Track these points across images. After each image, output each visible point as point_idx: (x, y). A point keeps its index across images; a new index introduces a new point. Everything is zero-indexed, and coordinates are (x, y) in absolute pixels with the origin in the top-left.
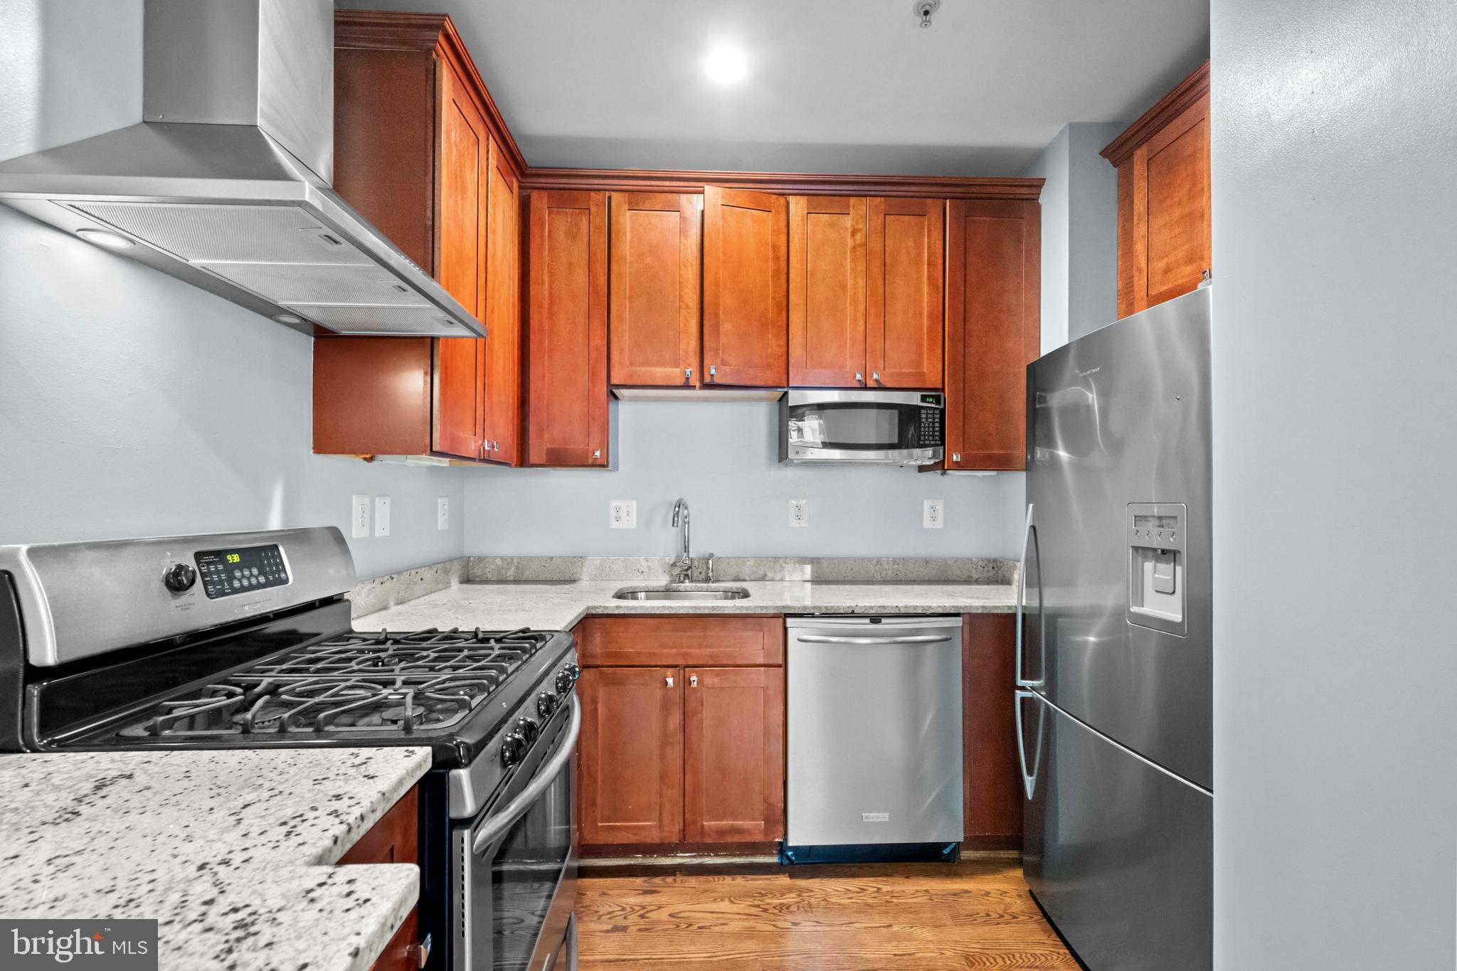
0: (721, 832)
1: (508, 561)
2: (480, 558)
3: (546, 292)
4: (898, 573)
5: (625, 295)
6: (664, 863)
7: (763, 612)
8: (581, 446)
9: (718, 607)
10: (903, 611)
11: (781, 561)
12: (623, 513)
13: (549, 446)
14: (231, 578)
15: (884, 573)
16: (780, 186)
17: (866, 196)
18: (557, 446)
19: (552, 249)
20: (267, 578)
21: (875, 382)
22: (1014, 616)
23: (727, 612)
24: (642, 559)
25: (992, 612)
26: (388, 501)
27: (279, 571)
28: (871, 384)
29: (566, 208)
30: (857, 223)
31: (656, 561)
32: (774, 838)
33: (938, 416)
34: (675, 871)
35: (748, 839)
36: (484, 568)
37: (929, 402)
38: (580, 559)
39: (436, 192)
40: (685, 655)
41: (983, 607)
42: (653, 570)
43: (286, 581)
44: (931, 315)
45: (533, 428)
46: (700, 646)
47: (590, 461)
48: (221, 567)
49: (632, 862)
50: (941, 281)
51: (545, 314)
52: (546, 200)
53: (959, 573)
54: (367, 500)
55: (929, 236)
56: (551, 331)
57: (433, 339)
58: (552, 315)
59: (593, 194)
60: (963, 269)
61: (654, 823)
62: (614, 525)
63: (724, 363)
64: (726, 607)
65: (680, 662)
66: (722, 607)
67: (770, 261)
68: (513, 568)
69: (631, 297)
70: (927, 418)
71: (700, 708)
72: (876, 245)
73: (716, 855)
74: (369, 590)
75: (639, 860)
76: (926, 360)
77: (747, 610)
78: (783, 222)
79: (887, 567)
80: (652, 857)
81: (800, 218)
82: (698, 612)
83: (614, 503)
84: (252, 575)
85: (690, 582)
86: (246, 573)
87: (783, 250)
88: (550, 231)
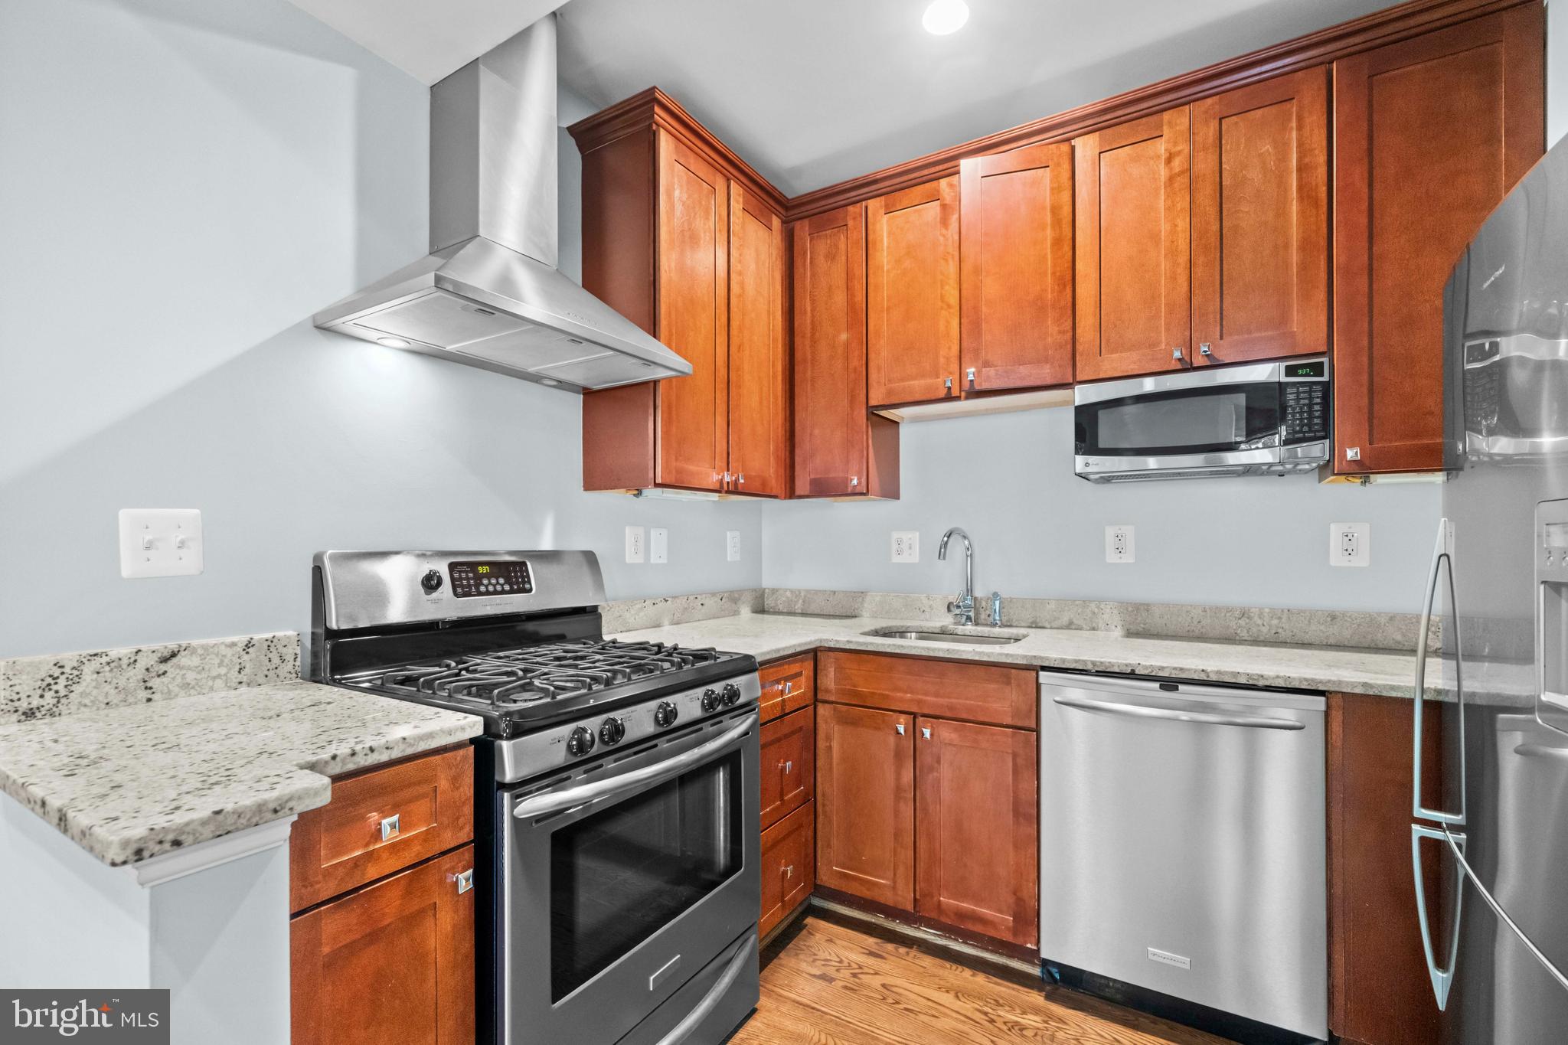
0: (962, 915)
1: (796, 593)
2: (773, 589)
3: (809, 321)
4: (1280, 630)
5: (883, 307)
6: (906, 932)
7: (1008, 661)
8: (841, 475)
9: (954, 650)
10: (1214, 677)
11: (1093, 606)
12: (905, 546)
13: (812, 476)
14: (478, 585)
15: (1254, 630)
16: (1061, 131)
17: (1189, 103)
18: (819, 476)
19: (813, 275)
20: (511, 587)
21: (1206, 358)
22: (1410, 702)
23: (964, 657)
24: (923, 597)
25: (1385, 694)
26: (664, 532)
27: (524, 582)
28: (1199, 361)
29: (825, 230)
30: (1175, 144)
31: (938, 600)
32: (1026, 943)
33: (1319, 394)
34: (914, 944)
35: (992, 933)
36: (776, 600)
37: (1302, 375)
38: (860, 594)
39: (657, 250)
40: (919, 702)
41: (1365, 685)
42: (934, 610)
43: (530, 590)
44: (1305, 245)
45: (797, 459)
46: (937, 695)
47: (849, 491)
48: (471, 575)
49: (873, 920)
50: (1324, 188)
51: (808, 342)
52: (807, 228)
53: (1399, 637)
54: (641, 531)
55: (1300, 128)
56: (813, 359)
57: (655, 382)
58: (814, 342)
59: (850, 208)
60: (1366, 160)
61: (888, 883)
62: (896, 559)
63: (987, 364)
64: (964, 651)
65: (914, 709)
66: (958, 651)
67: (1049, 228)
68: (801, 601)
69: (888, 308)
70: (1298, 399)
71: (936, 765)
72: (1205, 164)
73: (965, 943)
74: (639, 608)
75: (880, 920)
76: (1295, 313)
77: (989, 656)
78: (1067, 175)
79: (1260, 622)
80: (894, 921)
81: (1090, 163)
82: (932, 654)
83: (895, 535)
84: (498, 583)
85: (972, 625)
86: (494, 581)
87: (1067, 209)
88: (811, 258)
